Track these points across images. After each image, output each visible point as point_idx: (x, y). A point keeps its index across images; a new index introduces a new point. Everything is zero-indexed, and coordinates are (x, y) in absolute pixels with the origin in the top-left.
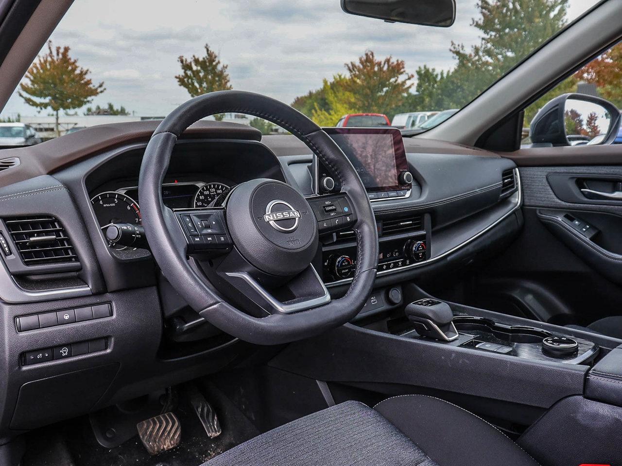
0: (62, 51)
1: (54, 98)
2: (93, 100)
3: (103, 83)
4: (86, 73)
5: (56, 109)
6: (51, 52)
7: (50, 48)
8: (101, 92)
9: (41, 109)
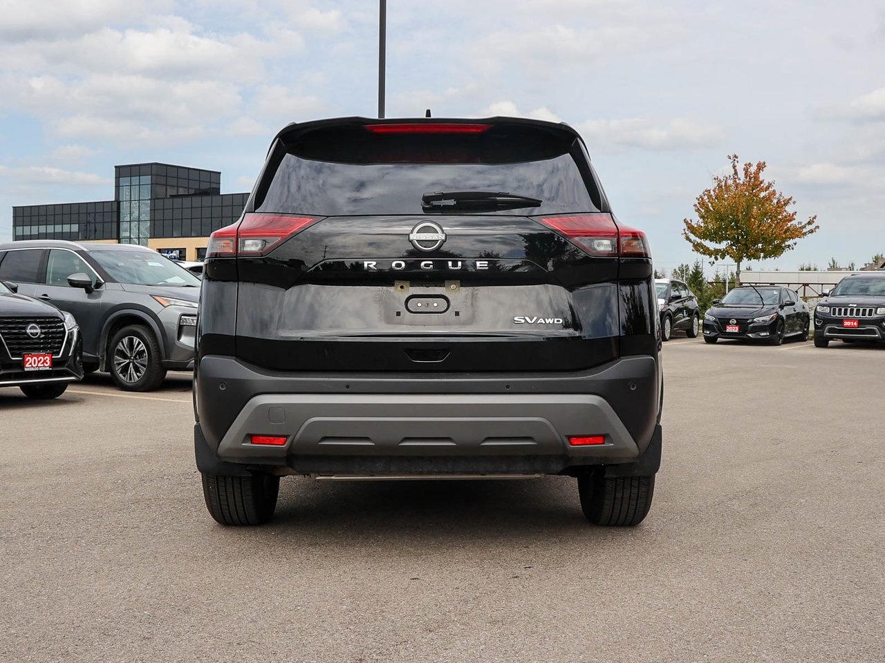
0: (753, 169)
1: (736, 241)
2: (795, 244)
3: (815, 218)
4: (787, 203)
5: (738, 260)
6: (736, 173)
7: (734, 167)
8: (811, 231)
9: (716, 259)
